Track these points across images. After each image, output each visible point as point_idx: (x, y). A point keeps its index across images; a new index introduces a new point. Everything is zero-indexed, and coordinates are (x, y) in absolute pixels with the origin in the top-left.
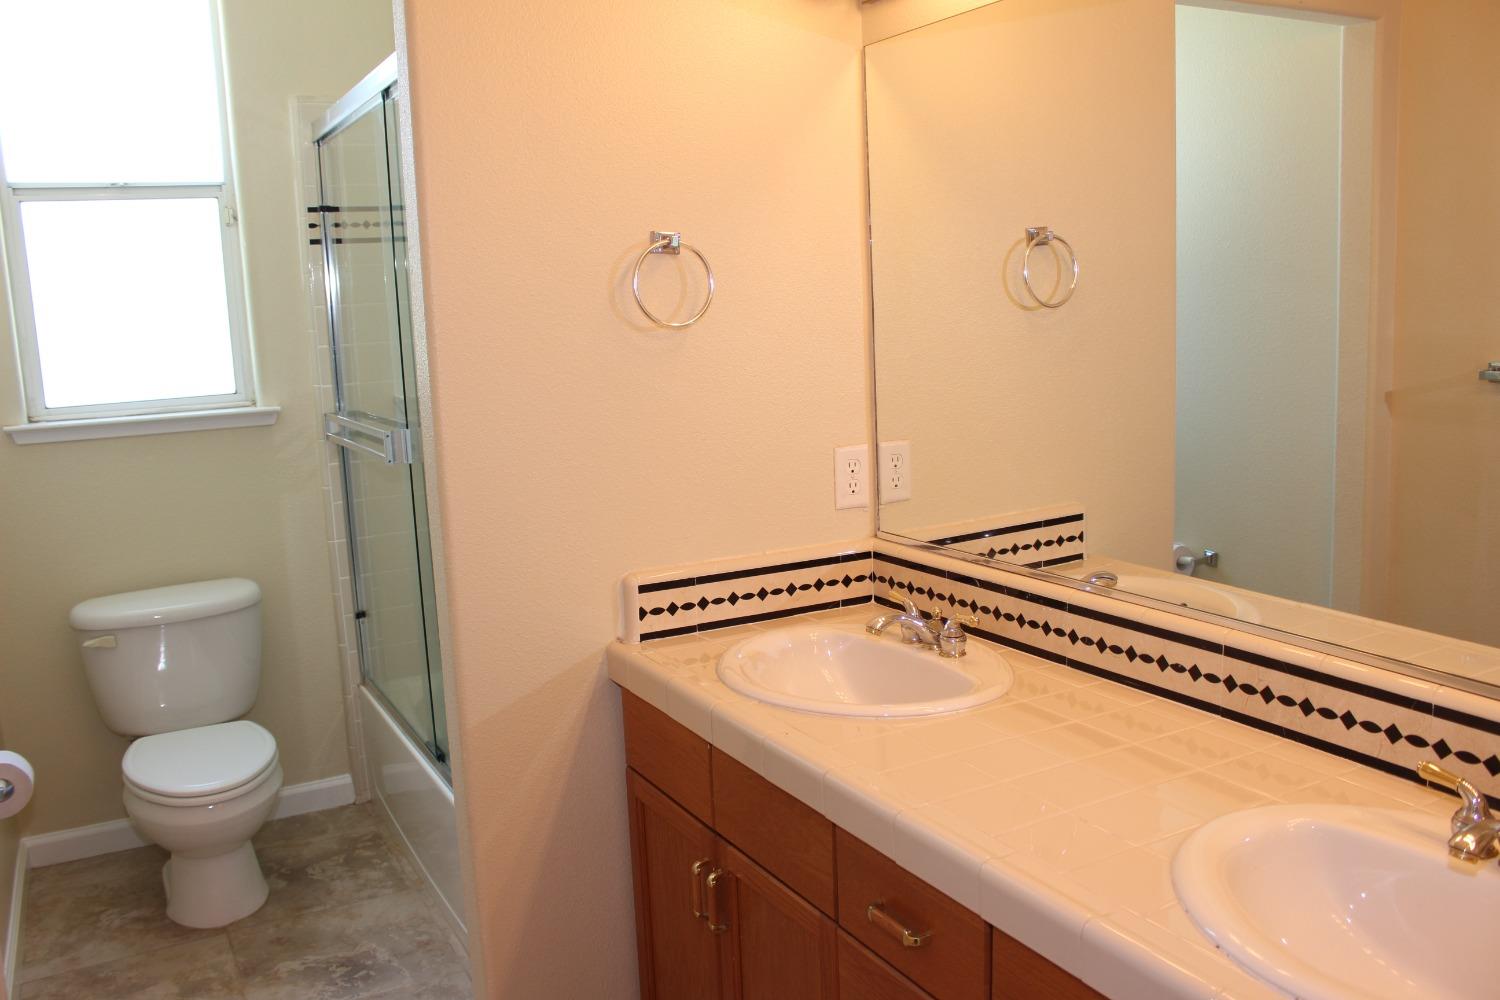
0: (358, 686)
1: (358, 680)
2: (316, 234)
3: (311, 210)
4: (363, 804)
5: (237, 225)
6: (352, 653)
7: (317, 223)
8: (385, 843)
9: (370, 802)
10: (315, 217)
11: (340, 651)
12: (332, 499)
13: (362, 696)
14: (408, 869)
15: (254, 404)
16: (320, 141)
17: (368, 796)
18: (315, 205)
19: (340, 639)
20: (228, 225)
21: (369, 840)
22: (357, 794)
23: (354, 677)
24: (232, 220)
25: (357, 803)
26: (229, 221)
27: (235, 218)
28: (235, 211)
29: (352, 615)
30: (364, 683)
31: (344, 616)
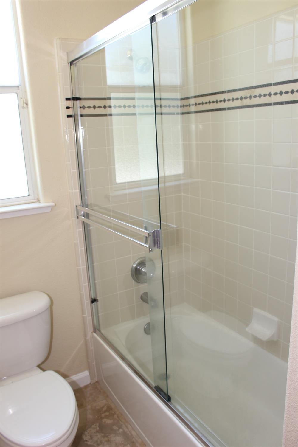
0: (92, 333)
1: (92, 330)
2: (70, 112)
3: (67, 99)
4: (94, 383)
5: (28, 107)
6: (89, 319)
7: (71, 107)
8: (115, 413)
9: (97, 382)
10: (70, 103)
11: (84, 318)
12: (79, 247)
13: (93, 337)
14: (134, 433)
15: (38, 201)
16: (71, 63)
17: (96, 379)
18: (69, 97)
19: (83, 313)
20: (23, 108)
21: (105, 411)
22: (91, 379)
23: (90, 329)
24: (25, 105)
25: (91, 383)
26: (24, 106)
27: (27, 104)
28: (27, 100)
29: (89, 301)
30: (95, 331)
31: (85, 302)
